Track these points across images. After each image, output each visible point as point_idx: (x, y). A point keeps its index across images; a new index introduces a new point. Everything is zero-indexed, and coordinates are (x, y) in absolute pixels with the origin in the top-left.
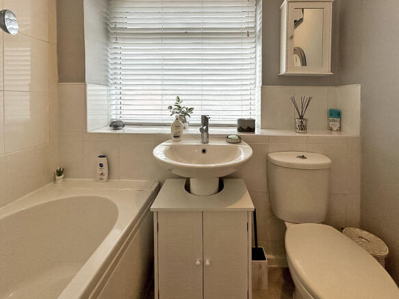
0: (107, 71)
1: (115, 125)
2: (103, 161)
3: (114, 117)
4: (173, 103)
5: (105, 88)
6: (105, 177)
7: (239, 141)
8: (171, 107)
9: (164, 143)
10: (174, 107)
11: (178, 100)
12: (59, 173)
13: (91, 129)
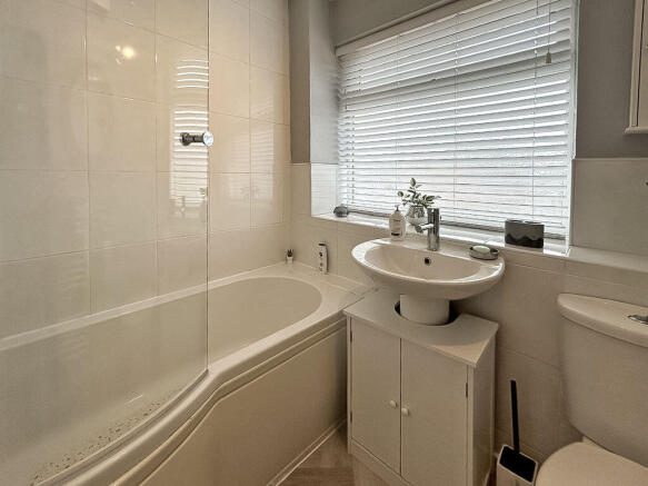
0: (338, 147)
1: (340, 212)
2: (323, 250)
3: (344, 202)
4: (406, 187)
5: (334, 167)
6: (324, 268)
7: (490, 256)
8: (402, 194)
9: (378, 241)
10: (405, 193)
11: (414, 183)
12: (290, 254)
13: (315, 213)
